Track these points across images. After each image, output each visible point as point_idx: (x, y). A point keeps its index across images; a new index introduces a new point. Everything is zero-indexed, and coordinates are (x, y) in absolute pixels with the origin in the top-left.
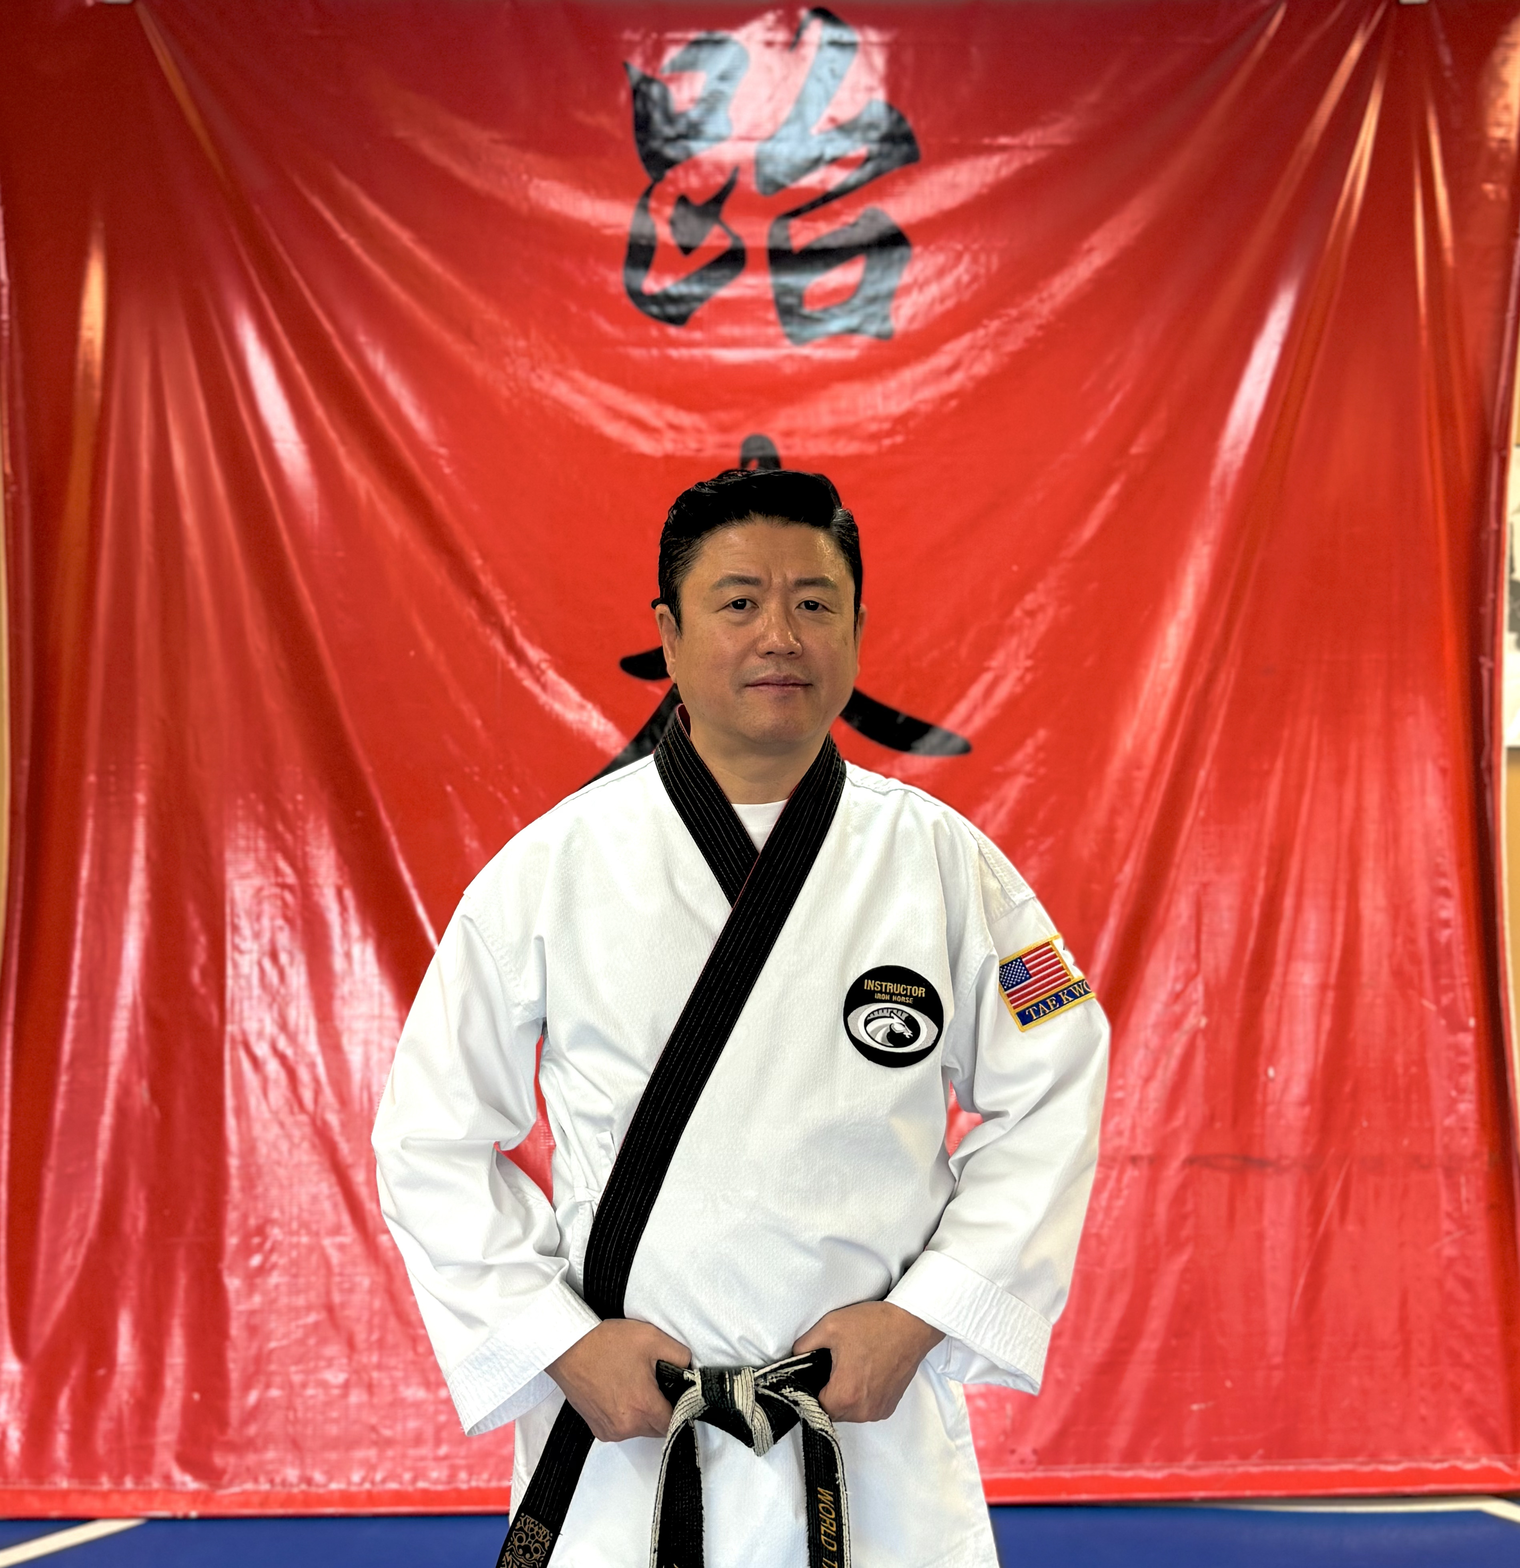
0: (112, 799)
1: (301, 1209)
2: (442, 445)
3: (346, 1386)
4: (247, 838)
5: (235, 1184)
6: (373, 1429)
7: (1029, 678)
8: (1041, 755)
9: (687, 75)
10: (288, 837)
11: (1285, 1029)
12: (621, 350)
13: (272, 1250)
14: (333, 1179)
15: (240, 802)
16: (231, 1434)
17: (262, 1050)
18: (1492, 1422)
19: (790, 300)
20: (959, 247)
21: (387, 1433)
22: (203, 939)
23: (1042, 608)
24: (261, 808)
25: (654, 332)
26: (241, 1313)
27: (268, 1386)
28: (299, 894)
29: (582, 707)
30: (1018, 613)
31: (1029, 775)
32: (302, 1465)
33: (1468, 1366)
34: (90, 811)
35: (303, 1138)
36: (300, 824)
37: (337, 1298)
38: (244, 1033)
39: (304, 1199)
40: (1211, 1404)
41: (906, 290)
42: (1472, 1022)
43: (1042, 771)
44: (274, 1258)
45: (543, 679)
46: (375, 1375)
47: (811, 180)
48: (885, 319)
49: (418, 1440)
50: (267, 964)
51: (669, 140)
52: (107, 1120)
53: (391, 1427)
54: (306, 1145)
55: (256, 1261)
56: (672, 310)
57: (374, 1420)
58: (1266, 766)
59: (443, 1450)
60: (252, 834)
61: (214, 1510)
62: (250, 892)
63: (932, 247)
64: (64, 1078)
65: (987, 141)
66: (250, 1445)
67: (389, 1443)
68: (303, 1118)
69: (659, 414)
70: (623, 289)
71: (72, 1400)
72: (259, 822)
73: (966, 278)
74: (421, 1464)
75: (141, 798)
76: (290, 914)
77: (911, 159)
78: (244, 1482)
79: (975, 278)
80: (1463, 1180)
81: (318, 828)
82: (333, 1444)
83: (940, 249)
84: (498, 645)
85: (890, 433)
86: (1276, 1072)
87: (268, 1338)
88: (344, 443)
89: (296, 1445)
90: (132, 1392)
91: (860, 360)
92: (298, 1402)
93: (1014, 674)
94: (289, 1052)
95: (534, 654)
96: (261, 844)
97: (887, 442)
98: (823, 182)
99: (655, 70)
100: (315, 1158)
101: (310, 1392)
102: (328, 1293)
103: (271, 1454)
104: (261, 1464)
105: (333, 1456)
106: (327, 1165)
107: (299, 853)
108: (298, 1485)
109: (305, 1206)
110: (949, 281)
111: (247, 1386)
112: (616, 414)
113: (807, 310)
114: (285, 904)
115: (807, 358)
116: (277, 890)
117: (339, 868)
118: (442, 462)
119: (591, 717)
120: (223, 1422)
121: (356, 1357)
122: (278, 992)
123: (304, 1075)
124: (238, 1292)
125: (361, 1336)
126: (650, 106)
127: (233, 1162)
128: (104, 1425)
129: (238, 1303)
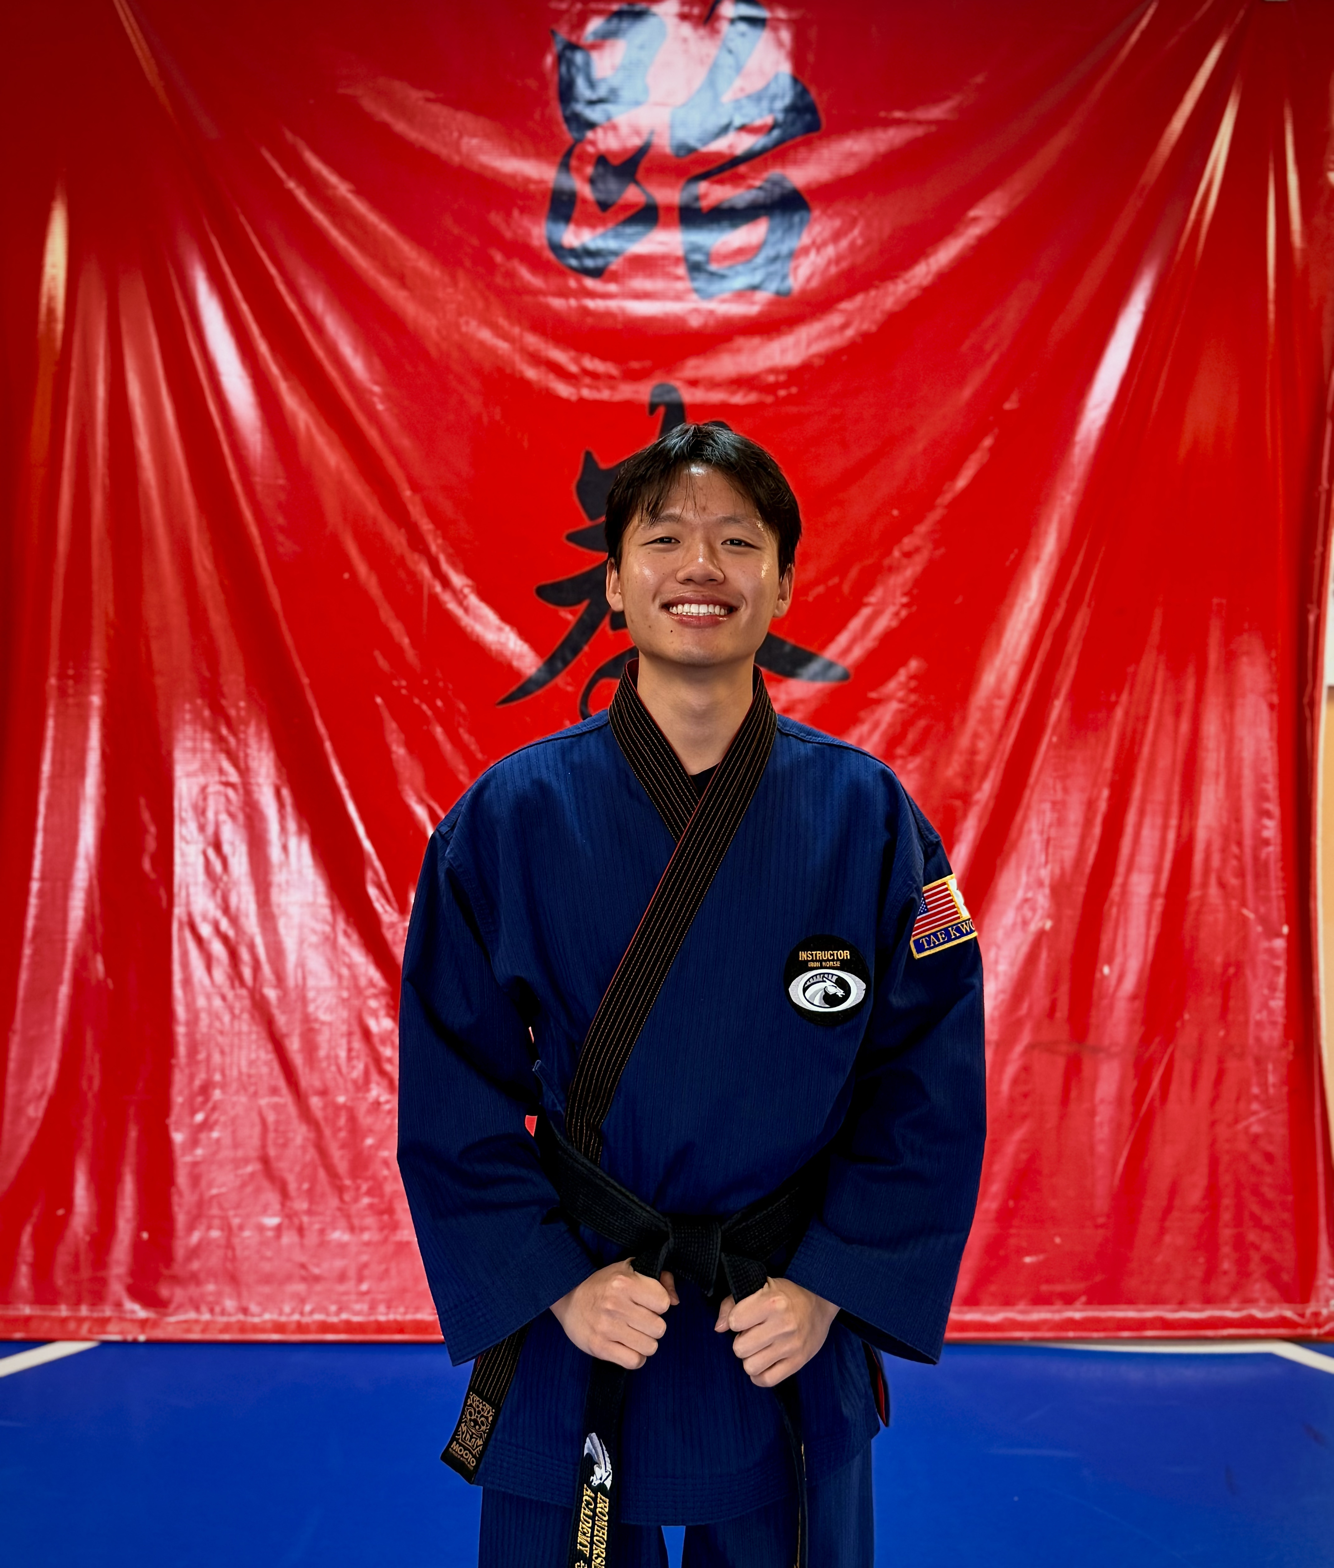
0: (71, 701)
1: (240, 1073)
2: (376, 383)
3: (278, 1229)
4: (194, 740)
5: (182, 1050)
6: (303, 1266)
7: (904, 613)
8: (913, 684)
9: (609, 43)
10: (232, 741)
11: (1121, 932)
12: (542, 299)
13: (214, 1109)
14: (270, 1047)
15: (187, 706)
16: (177, 1268)
17: (206, 930)
18: (1285, 1277)
19: (698, 257)
20: (855, 212)
21: (316, 1271)
22: (152, 829)
23: (917, 550)
24: (207, 713)
25: (572, 283)
26: (186, 1164)
27: (209, 1228)
28: (241, 791)
29: (500, 629)
30: (896, 553)
31: (901, 701)
32: (239, 1296)
33: (1266, 1228)
34: (51, 711)
35: (242, 1011)
36: (242, 728)
37: (272, 1152)
38: (190, 915)
39: (244, 1063)
40: (1042, 1257)
41: (805, 251)
42: (1285, 930)
43: (913, 698)
44: (215, 1116)
45: (465, 603)
46: (305, 1219)
47: (720, 145)
48: (784, 278)
49: (342, 1277)
50: (211, 853)
51: (591, 103)
52: (64, 990)
53: (318, 1265)
54: (246, 1016)
55: (199, 1117)
56: (589, 263)
57: (303, 1259)
58: (1113, 698)
59: (364, 1287)
60: (199, 736)
61: (159, 1334)
62: (195, 790)
63: (830, 212)
64: (27, 951)
65: (882, 114)
66: (195, 1279)
67: (317, 1279)
68: (244, 992)
69: (576, 361)
70: (545, 242)
71: (34, 1237)
72: (205, 727)
73: (860, 242)
74: (345, 1298)
75: (96, 700)
76: (233, 809)
77: (813, 128)
78: (186, 1312)
79: (868, 242)
80: (1270, 1067)
81: (259, 734)
82: (267, 1279)
83: (837, 214)
84: (425, 571)
85: (785, 385)
86: (1111, 970)
87: (210, 1185)
88: (286, 378)
89: (234, 1279)
90: (87, 1231)
91: (761, 314)
92: (236, 1241)
93: (890, 610)
94: (231, 933)
95: (458, 580)
96: (207, 745)
97: (782, 393)
98: (731, 146)
99: (579, 38)
100: (255, 1028)
101: (247, 1233)
102: (264, 1146)
103: (211, 1287)
104: (202, 1296)
105: (266, 1289)
106: (264, 1034)
107: (241, 754)
108: (236, 1314)
109: (244, 1069)
110: (844, 243)
111: (191, 1228)
112: (536, 360)
113: (713, 267)
114: (228, 800)
115: (711, 312)
116: (221, 788)
117: (278, 769)
118: (376, 399)
119: (508, 639)
120: (168, 1258)
121: (288, 1204)
122: (221, 879)
123: (245, 955)
124: (184, 1144)
125: (292, 1186)
126: (574, 70)
127: (181, 1030)
128: (63, 1257)
129: (183, 1155)
